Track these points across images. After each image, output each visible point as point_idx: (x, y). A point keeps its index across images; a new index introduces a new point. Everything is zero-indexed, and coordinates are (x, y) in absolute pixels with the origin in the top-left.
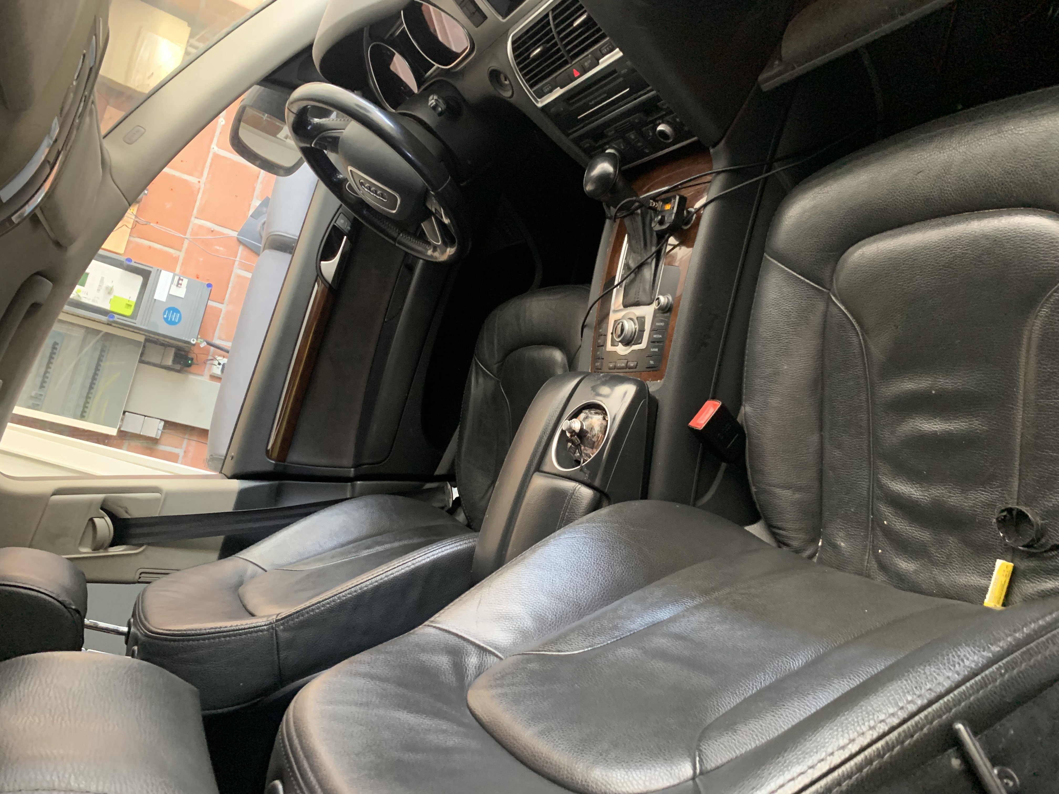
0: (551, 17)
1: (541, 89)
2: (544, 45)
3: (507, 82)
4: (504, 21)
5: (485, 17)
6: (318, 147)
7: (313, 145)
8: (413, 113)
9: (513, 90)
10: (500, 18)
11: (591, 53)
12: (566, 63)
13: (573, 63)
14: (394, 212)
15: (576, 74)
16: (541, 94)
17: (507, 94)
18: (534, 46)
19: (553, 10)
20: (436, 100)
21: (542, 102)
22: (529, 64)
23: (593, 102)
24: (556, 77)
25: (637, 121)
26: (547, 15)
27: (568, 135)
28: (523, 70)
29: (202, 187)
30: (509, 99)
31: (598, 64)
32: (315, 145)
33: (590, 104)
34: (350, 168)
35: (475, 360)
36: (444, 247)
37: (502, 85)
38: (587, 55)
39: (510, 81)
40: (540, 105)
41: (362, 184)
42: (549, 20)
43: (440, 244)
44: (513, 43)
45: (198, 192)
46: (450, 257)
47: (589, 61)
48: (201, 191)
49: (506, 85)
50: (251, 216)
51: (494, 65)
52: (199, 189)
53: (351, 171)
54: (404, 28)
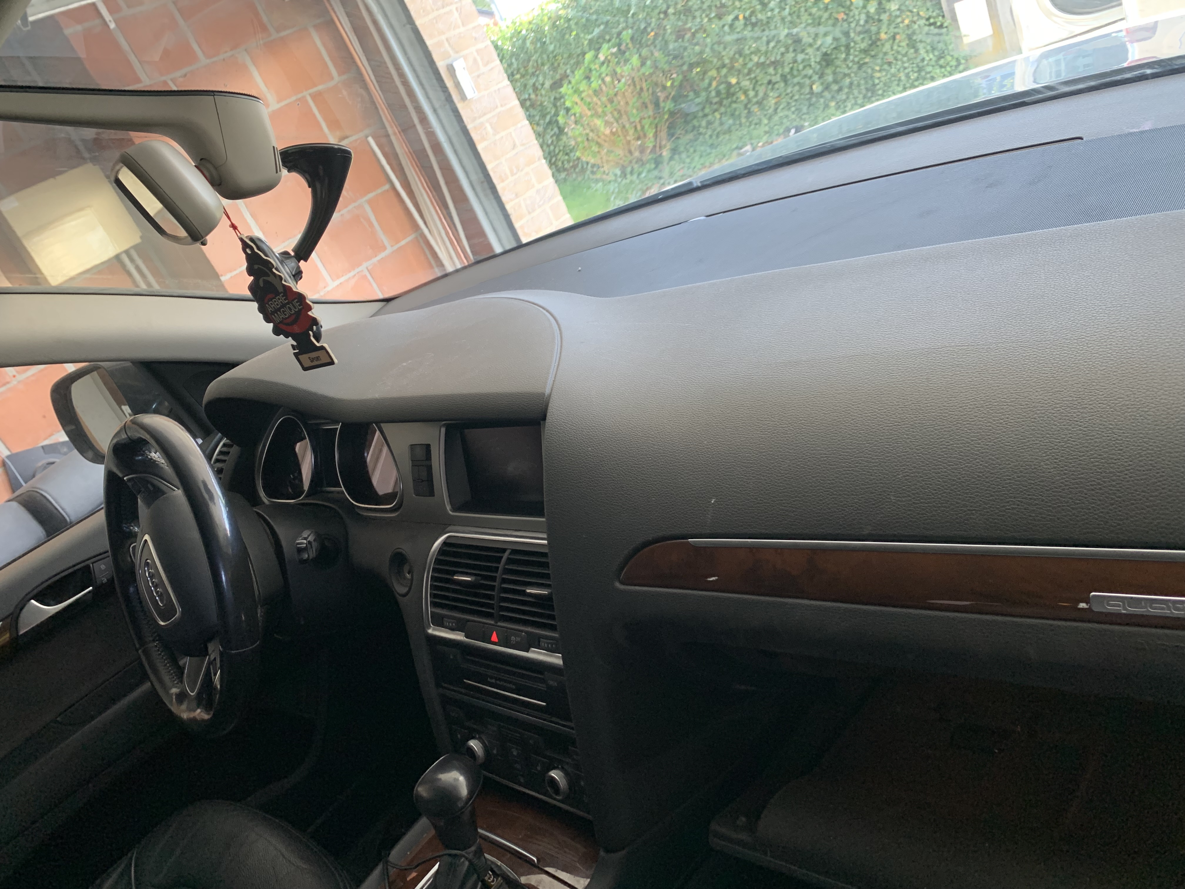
0: (506, 555)
1: (443, 617)
2: (479, 578)
3: (408, 576)
4: (451, 513)
5: (432, 493)
6: (130, 484)
7: (125, 478)
8: (275, 527)
9: (410, 589)
10: (448, 507)
11: (526, 632)
12: (489, 615)
13: (499, 624)
14: (162, 623)
15: (494, 638)
16: (439, 622)
17: (400, 589)
18: (466, 569)
19: (514, 552)
20: (310, 542)
21: (434, 629)
22: (448, 581)
23: (493, 681)
24: (468, 621)
25: (531, 742)
26: (504, 550)
27: (438, 685)
28: (436, 581)
29: (14, 382)
30: (397, 596)
31: (527, 651)
32: (129, 480)
33: (489, 679)
34: (147, 537)
35: (131, 859)
36: (194, 704)
37: (399, 573)
38: (522, 631)
39: (412, 576)
40: (430, 631)
41: (147, 564)
42: (502, 557)
43: (192, 694)
44: (445, 543)
45: (4, 385)
46: (194, 720)
47: (518, 639)
48: (8, 386)
49: (405, 578)
50: (43, 447)
51: (406, 548)
52: (8, 383)
53: (146, 541)
54: (337, 428)
